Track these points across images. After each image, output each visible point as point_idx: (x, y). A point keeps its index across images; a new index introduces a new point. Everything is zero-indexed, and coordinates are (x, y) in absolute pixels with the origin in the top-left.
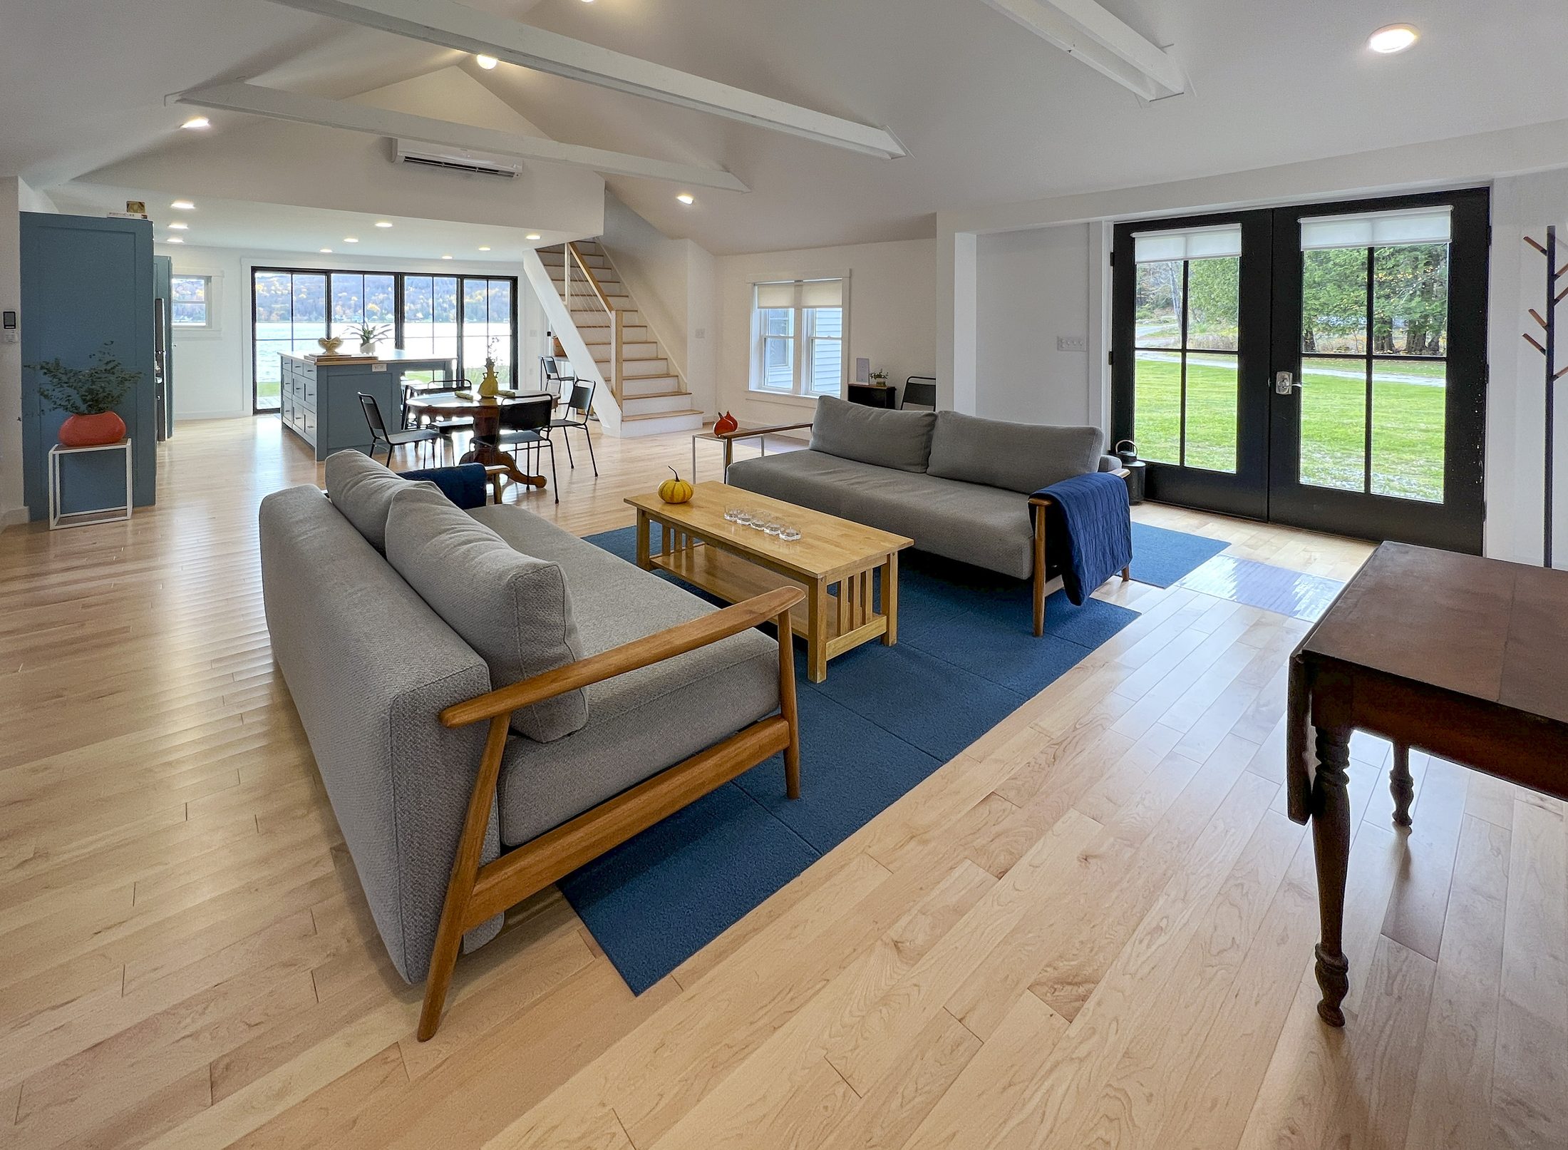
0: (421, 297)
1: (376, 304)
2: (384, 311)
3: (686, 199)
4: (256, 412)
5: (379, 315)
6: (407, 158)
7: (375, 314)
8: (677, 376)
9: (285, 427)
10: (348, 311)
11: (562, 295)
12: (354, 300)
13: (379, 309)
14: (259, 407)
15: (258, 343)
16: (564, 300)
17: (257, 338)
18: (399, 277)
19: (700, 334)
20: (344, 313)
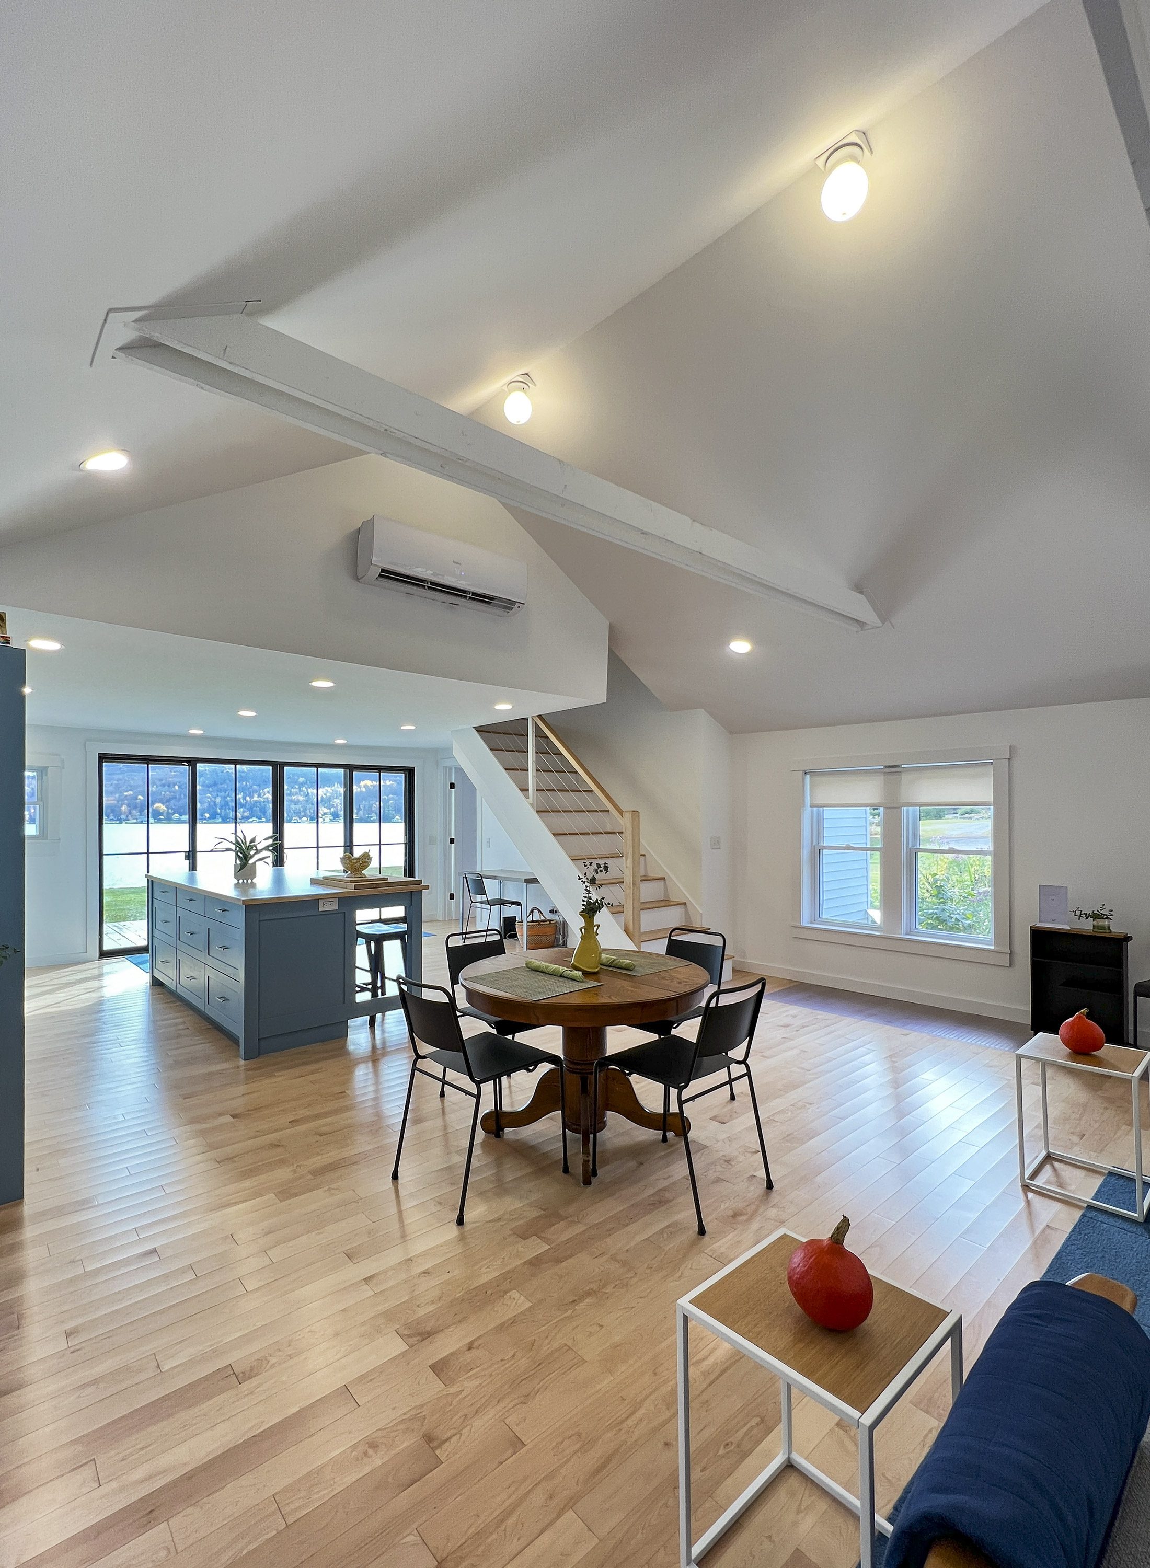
0: (209, 795)
1: (163, 804)
2: (170, 811)
3: (740, 647)
4: (104, 954)
5: (165, 814)
6: (383, 570)
7: (162, 814)
8: (685, 904)
9: (156, 983)
10: (134, 812)
11: (525, 790)
12: (140, 799)
13: (166, 809)
14: (106, 947)
15: (106, 859)
16: (527, 797)
17: (104, 853)
18: (278, 768)
19: (716, 844)
20: (130, 813)
